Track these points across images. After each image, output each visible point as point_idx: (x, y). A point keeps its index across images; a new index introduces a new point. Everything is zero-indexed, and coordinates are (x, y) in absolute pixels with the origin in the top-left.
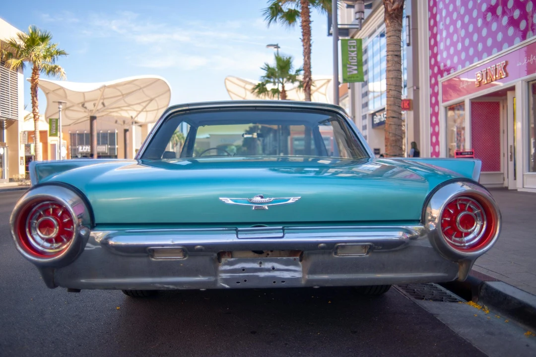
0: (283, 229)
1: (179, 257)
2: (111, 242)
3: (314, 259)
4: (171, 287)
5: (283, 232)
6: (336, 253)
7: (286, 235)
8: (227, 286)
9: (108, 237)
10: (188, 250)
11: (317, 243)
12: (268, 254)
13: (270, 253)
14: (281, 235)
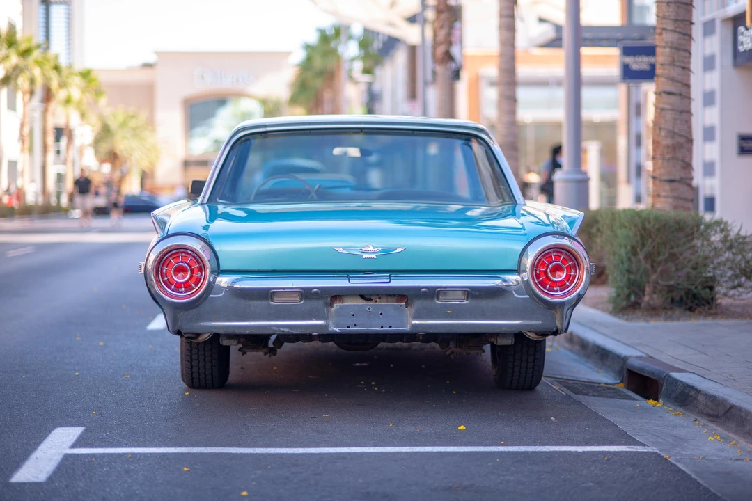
0: (390, 276)
1: (296, 301)
2: (236, 286)
3: (418, 304)
4: (286, 330)
5: (390, 279)
6: (438, 299)
7: (392, 281)
8: (338, 330)
9: (234, 282)
10: (306, 294)
11: (419, 288)
12: (376, 301)
13: (378, 300)
14: (388, 280)
